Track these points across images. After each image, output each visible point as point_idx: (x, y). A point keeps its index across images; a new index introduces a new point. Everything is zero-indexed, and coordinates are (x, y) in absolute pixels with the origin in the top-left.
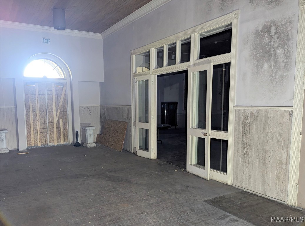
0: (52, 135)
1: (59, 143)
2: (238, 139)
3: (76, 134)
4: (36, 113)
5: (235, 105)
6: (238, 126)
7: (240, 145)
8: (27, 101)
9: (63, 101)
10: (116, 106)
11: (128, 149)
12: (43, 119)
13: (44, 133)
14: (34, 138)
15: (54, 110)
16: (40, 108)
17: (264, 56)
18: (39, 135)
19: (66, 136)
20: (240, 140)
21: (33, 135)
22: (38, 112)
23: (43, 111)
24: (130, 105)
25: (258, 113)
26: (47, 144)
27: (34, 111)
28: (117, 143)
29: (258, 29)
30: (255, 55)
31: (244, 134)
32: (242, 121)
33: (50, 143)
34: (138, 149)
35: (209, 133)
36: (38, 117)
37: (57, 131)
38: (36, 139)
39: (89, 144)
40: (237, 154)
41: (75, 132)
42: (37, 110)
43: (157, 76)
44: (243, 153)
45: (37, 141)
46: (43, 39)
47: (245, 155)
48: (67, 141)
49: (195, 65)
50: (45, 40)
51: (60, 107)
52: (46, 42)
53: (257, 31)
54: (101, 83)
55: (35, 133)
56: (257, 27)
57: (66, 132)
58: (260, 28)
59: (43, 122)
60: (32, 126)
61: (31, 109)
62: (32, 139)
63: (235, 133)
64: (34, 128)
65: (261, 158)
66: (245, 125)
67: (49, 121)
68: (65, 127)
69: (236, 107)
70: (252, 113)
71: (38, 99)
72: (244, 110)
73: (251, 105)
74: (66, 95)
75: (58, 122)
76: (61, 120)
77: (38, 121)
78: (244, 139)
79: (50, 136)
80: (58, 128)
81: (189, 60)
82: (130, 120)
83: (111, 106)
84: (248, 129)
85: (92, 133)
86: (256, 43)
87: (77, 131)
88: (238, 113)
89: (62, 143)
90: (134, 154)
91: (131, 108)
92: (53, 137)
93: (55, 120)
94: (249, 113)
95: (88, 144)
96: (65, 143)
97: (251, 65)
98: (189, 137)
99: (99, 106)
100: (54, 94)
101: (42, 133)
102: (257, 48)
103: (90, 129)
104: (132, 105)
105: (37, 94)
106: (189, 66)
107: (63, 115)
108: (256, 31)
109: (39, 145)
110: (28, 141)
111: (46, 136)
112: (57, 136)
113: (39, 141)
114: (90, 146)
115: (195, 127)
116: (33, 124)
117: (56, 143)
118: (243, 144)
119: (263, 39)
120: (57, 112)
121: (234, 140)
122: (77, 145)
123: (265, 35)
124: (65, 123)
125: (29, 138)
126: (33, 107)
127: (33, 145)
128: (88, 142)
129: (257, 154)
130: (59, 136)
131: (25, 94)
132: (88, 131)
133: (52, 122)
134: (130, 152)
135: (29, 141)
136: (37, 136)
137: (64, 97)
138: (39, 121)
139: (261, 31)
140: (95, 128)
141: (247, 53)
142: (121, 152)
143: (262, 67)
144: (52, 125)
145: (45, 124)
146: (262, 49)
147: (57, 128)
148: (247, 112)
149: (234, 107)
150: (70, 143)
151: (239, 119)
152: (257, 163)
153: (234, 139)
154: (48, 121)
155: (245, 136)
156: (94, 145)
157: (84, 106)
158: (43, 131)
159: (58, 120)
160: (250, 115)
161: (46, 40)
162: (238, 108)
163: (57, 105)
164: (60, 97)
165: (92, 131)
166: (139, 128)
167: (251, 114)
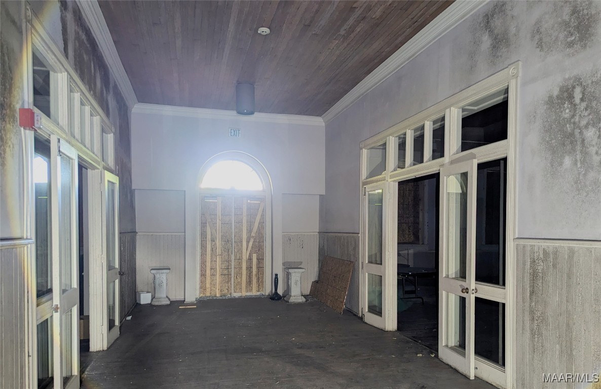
0: (239, 280)
1: (249, 294)
2: (524, 302)
3: (275, 280)
4: (215, 244)
5: (517, 236)
6: (523, 277)
7: (527, 313)
8: (203, 225)
9: (259, 226)
10: (339, 235)
11: (355, 310)
12: (226, 253)
13: (227, 276)
14: (211, 284)
15: (243, 241)
16: (222, 236)
17: (564, 145)
18: (218, 278)
19: (260, 282)
20: (527, 305)
21: (209, 278)
22: (218, 243)
23: (226, 240)
24: (358, 232)
25: (556, 253)
26: (231, 294)
27: (213, 240)
28: (337, 298)
29: (551, 94)
30: (548, 142)
31: (532, 293)
32: (529, 267)
33: (235, 292)
34: (367, 310)
35: (472, 289)
36: (219, 251)
37: (247, 273)
38: (214, 285)
39: (294, 298)
40: (523, 333)
41: (274, 276)
42: (218, 240)
43: (399, 182)
44: (532, 330)
45: (215, 289)
46: (230, 129)
47: (536, 336)
48: (262, 290)
49: (452, 162)
50: (232, 131)
51: (253, 234)
52: (234, 134)
53: (551, 97)
54: (320, 195)
55: (213, 275)
56: (551, 89)
57: (261, 275)
58: (556, 92)
59: (226, 258)
60: (209, 265)
61: (209, 237)
62: (208, 285)
63: (517, 291)
64: (211, 267)
65: (564, 344)
66: (534, 275)
67: (236, 256)
68: (260, 268)
69: (518, 240)
70: (546, 253)
71: (220, 222)
72: (531, 246)
73: (543, 237)
74: (263, 216)
75: (250, 259)
76: (255, 257)
77: (218, 257)
78: (534, 304)
79: (236, 282)
80: (249, 268)
81: (442, 155)
82: (357, 259)
83: (332, 234)
84: (540, 284)
85: (299, 279)
86: (549, 120)
87: (276, 275)
88: (521, 251)
89: (254, 293)
90: (361, 319)
91: (359, 237)
92: (240, 283)
93: (245, 256)
94: (541, 253)
95: (291, 298)
96: (258, 293)
97: (541, 161)
98: (442, 294)
99: (317, 233)
100: (245, 213)
101: (223, 276)
102: (551, 128)
103: (295, 272)
104: (360, 233)
105: (219, 213)
106: (442, 165)
107: (259, 248)
108: (549, 97)
109: (218, 295)
110: (201, 288)
111: (229, 281)
112: (246, 282)
113: (217, 289)
114: (295, 301)
115: (454, 276)
116: (210, 260)
117: (244, 293)
118: (532, 312)
119: (562, 112)
120: (248, 242)
121: (517, 305)
122: (275, 297)
123: (565, 103)
124: (260, 260)
125: (203, 282)
126: (212, 235)
127: (208, 294)
128: (293, 294)
129: (558, 335)
130: (249, 282)
131: (202, 214)
132: (293, 275)
133: (240, 259)
134: (356, 315)
135: (203, 288)
136: (216, 280)
137: (260, 220)
138: (220, 256)
139: (558, 97)
140: (303, 270)
141: (534, 138)
142: (341, 313)
143: (561, 164)
144: (240, 264)
145: (229, 261)
146: (560, 130)
147: (247, 268)
148: (536, 249)
149: (514, 239)
150: (267, 294)
151: (524, 264)
152: (557, 353)
153: (517, 302)
154: (233, 257)
155: (534, 297)
156: (302, 300)
157: (292, 234)
158: (226, 272)
159: (250, 256)
160: (541, 256)
161: (234, 132)
162: (522, 242)
163: (250, 231)
164: (255, 219)
165: (299, 275)
166: (369, 274)
167: (543, 256)
